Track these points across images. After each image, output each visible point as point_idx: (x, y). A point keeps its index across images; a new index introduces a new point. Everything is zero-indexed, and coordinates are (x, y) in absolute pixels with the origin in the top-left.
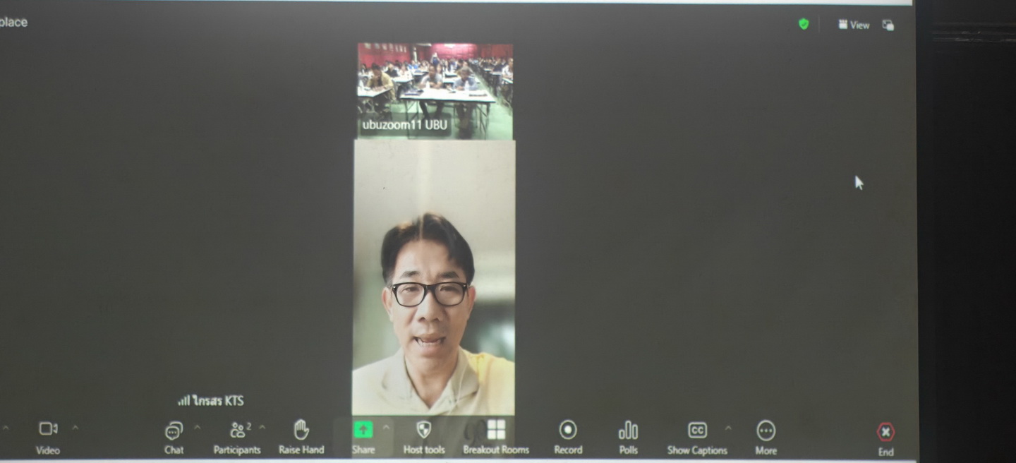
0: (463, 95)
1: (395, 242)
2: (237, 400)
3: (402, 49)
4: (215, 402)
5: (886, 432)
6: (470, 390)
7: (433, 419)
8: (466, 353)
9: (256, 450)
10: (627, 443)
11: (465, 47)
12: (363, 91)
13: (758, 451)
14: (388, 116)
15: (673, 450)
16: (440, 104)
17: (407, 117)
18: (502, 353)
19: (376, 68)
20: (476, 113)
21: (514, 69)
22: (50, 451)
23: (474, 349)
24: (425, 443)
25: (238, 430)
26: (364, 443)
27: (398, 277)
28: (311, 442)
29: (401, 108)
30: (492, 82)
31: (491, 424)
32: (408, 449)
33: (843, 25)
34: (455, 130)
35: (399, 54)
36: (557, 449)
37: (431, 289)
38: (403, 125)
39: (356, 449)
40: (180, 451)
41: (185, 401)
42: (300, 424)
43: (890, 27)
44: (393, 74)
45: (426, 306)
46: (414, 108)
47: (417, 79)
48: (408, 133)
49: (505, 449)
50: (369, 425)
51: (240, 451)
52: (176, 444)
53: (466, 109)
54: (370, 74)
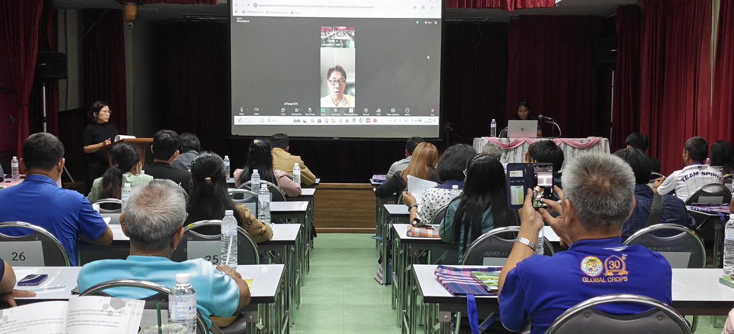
0: (344, 38)
1: (331, 71)
2: (296, 104)
3: (331, 28)
4: (292, 104)
5: (433, 111)
6: (345, 102)
7: (338, 108)
8: (345, 95)
9: (301, 114)
10: (378, 113)
11: (344, 27)
12: (322, 37)
13: (406, 115)
14: (328, 43)
15: (388, 114)
16: (339, 40)
17: (332, 43)
18: (352, 95)
19: (325, 32)
20: (347, 42)
21: (355, 32)
22: (257, 114)
23: (346, 94)
24: (336, 113)
25: (297, 110)
26: (323, 113)
27: (331, 78)
28: (312, 113)
29: (330, 41)
30: (350, 35)
31: (350, 109)
32: (332, 114)
33: (426, 23)
34: (342, 46)
35: (329, 29)
36: (364, 114)
37: (338, 81)
38: (331, 45)
39: (322, 114)
40: (285, 114)
41: (285, 104)
42: (310, 109)
43: (436, 23)
44: (329, 33)
45: (337, 85)
46: (333, 41)
47: (334, 35)
48: (332, 47)
49: (353, 114)
50: (324, 109)
51: (297, 115)
52: (284, 113)
53: (344, 41)
54: (324, 33)
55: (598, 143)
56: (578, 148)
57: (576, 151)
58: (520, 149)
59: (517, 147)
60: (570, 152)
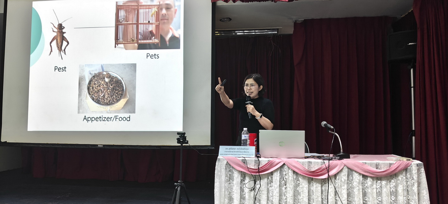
55: (406, 169)
56: (371, 177)
57: (369, 181)
58: (276, 176)
59: (272, 173)
60: (359, 183)
